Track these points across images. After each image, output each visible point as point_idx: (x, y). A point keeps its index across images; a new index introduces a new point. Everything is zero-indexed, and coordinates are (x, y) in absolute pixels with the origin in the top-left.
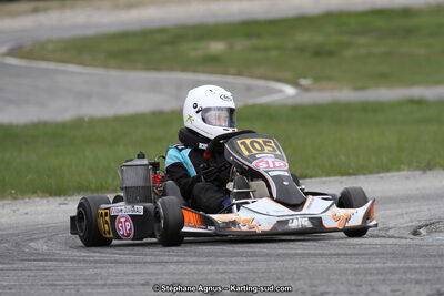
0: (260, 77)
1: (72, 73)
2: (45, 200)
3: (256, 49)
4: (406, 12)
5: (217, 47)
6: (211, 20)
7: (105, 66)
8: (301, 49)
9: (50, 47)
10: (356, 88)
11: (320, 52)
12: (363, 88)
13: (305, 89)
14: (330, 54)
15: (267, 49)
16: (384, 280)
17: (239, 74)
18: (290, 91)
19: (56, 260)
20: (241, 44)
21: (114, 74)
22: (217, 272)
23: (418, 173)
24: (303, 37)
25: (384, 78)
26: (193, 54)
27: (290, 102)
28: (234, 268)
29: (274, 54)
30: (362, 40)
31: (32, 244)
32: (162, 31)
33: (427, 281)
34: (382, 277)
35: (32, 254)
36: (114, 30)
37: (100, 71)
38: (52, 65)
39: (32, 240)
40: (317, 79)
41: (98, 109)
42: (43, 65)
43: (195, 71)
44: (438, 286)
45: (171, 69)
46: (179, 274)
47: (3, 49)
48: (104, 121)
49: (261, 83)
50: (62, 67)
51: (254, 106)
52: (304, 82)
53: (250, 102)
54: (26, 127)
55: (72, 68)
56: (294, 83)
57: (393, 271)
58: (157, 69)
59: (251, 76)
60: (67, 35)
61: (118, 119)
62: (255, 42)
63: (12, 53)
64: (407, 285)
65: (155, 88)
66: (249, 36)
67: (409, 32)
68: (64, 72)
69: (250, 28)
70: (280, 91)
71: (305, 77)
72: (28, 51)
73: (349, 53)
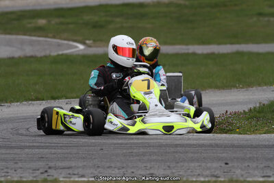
0: (65, 39)
3: (62, 23)
4: (141, 5)
5: (42, 22)
6: (38, 8)
8: (86, 24)
11: (96, 26)
13: (90, 46)
14: (101, 27)
15: (68, 24)
16: (140, 160)
17: (54, 37)
18: (81, 47)
20: (55, 21)
22: (51, 153)
24: (87, 18)
26: (29, 26)
27: (81, 53)
28: (60, 151)
29: (71, 26)
30: (118, 20)
33: (162, 160)
34: (138, 158)
40: (95, 41)
43: (30, 35)
45: (17, 34)
46: (31, 154)
49: (66, 42)
51: (62, 55)
52: (87, 42)
53: (60, 53)
56: (84, 43)
57: (144, 154)
58: (10, 34)
59: (61, 39)
62: (62, 20)
64: (153, 163)
65: (9, 44)
66: (58, 16)
67: (143, 16)
69: (59, 12)
70: (77, 47)
71: (89, 40)
73: (111, 26)
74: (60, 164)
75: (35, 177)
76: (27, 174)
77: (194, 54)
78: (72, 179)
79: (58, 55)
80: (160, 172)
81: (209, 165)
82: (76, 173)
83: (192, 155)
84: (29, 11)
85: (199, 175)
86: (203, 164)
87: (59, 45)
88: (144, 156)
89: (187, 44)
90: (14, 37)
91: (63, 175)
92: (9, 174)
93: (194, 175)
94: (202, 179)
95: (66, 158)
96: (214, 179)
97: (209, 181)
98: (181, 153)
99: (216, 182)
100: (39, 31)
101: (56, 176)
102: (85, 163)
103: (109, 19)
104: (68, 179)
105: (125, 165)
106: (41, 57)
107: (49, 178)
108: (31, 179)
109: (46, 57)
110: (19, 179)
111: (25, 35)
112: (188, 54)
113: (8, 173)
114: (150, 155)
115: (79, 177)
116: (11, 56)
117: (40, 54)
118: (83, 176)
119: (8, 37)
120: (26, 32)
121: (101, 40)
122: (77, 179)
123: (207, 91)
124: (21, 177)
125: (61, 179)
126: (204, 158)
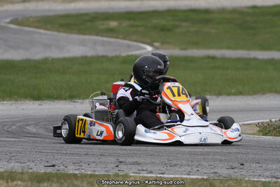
0: (134, 41)
1: (41, 33)
2: (31, 102)
3: (132, 26)
4: (207, 11)
5: (113, 24)
6: (111, 11)
7: (58, 31)
8: (155, 27)
9: (31, 20)
10: (182, 49)
11: (163, 29)
12: (185, 49)
13: (157, 48)
14: (169, 30)
15: (138, 26)
16: (204, 159)
17: (124, 38)
18: (149, 48)
19: (41, 137)
20: (126, 23)
21: (63, 35)
23: (214, 97)
24: (155, 21)
25: (195, 44)
26: (101, 27)
29: (141, 29)
30: (185, 24)
31: (28, 127)
32: (86, 14)
33: (225, 160)
34: (203, 157)
35: (28, 133)
36: (63, 13)
37: (55, 33)
38: (32, 29)
39: (27, 125)
40: (163, 43)
41: (55, 54)
42: (27, 29)
43: (102, 36)
44: (231, 163)
45: (91, 34)
47: (8, 20)
48: (58, 60)
49: (135, 43)
50: (37, 30)
51: (131, 56)
52: (156, 44)
53: (130, 53)
54: (19, 61)
55: (42, 31)
56: (151, 45)
58: (84, 34)
59: (130, 40)
60: (39, 14)
61: (64, 59)
62: (132, 22)
63: (12, 22)
64: (216, 162)
65: (82, 43)
66: (130, 19)
67: (208, 21)
68: (38, 33)
69: (130, 16)
70: (145, 49)
71: (157, 42)
72: (21, 21)
73: (178, 30)
74: (130, 160)
75: (107, 171)
76: (100, 169)
77: (255, 59)
78: (141, 175)
79: (128, 56)
80: (224, 171)
81: (269, 166)
82: (145, 169)
83: (253, 156)
84: (103, 14)
85: (260, 175)
86: (264, 166)
87: (129, 46)
88: (208, 155)
89: (249, 49)
90: (86, 37)
91: (132, 170)
92: (83, 167)
93: (256, 175)
94: (263, 180)
95: (136, 154)
96: (274, 180)
97: (270, 182)
98: (243, 154)
99: (276, 183)
100: (111, 32)
101: (126, 171)
102: (153, 160)
103: (176, 23)
104: (137, 175)
105: (190, 163)
106: (112, 58)
107: (121, 173)
108: (103, 173)
109: (116, 57)
110: (92, 173)
111: (97, 35)
112: (249, 59)
113: (81, 166)
114: (214, 155)
115: (148, 173)
116: (84, 54)
117: (111, 54)
118: (151, 172)
119: (82, 37)
120: (99, 32)
121: (168, 43)
122: (146, 175)
123: (267, 95)
124: (94, 171)
125: (131, 175)
126: (265, 159)
